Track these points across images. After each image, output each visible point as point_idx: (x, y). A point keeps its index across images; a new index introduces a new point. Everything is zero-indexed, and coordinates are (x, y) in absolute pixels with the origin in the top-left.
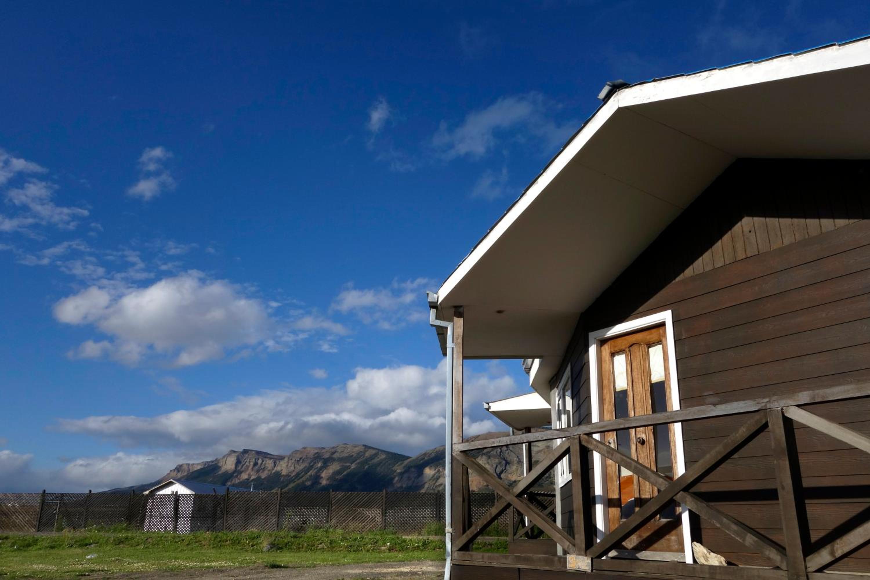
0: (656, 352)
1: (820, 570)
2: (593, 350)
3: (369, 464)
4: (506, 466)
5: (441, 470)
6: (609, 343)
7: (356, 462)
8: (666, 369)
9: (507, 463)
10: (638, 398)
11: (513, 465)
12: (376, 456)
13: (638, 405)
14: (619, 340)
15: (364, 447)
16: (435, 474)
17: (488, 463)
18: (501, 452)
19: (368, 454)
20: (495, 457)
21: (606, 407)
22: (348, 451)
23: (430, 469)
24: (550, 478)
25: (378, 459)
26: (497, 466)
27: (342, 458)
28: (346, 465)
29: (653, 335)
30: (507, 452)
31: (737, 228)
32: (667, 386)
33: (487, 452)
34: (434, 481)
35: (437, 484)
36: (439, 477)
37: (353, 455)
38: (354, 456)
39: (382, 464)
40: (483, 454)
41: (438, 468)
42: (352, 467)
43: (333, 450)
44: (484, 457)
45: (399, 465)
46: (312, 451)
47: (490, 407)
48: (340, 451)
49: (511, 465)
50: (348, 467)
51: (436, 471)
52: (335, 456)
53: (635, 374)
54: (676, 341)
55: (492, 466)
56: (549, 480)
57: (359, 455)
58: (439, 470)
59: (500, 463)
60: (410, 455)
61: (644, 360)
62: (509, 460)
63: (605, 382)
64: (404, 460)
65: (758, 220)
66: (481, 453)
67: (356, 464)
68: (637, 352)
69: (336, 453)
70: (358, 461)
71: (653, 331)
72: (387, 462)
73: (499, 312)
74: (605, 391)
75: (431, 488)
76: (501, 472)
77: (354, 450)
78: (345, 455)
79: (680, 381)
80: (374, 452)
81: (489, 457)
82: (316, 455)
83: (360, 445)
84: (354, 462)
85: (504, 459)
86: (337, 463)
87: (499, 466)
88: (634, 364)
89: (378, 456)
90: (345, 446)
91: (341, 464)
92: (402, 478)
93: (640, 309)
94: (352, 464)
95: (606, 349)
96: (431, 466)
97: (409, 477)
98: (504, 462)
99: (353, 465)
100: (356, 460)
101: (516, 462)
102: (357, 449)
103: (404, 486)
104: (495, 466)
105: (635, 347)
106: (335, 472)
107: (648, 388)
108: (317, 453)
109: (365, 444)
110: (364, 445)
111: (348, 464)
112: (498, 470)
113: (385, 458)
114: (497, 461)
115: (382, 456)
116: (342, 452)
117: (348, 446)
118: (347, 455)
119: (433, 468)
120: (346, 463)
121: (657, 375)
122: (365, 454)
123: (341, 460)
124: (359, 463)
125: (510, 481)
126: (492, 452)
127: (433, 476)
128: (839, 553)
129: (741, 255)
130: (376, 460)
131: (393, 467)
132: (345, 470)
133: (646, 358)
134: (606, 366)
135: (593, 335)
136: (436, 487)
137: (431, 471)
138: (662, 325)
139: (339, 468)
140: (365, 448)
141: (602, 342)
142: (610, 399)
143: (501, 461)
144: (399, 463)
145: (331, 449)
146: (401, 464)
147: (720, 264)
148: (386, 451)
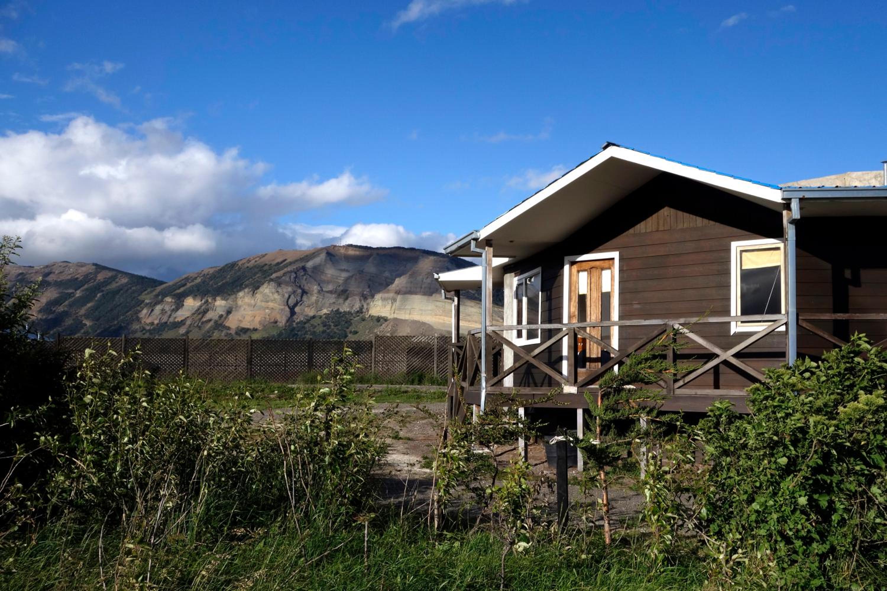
0: (606, 274)
1: (679, 388)
2: (566, 268)
3: (103, 291)
4: (302, 297)
5: (210, 300)
6: (577, 264)
7: (82, 289)
8: (612, 285)
9: (304, 292)
10: (593, 300)
11: (312, 295)
12: (114, 280)
13: (592, 305)
14: (584, 264)
15: (94, 267)
16: (201, 306)
17: (278, 292)
18: (296, 278)
19: (101, 277)
20: (287, 284)
21: (572, 303)
22: (70, 272)
23: (194, 298)
24: (362, 313)
25: (117, 285)
26: (289, 296)
27: (61, 281)
28: (66, 291)
29: (606, 264)
30: (305, 277)
31: (662, 211)
32: (611, 295)
33: (277, 277)
34: (200, 316)
35: (204, 319)
36: (208, 310)
37: (77, 278)
38: (79, 280)
39: (122, 292)
40: (272, 280)
41: (206, 298)
42: (77, 295)
43: (47, 271)
44: (273, 284)
45: (148, 294)
46: (14, 271)
47: (439, 277)
48: (57, 272)
49: (309, 295)
50: (70, 295)
51: (203, 302)
52: (50, 278)
53: (592, 285)
54: (621, 271)
55: (283, 295)
56: (361, 315)
57: (87, 279)
58: (207, 301)
59: (294, 292)
60: (165, 280)
61: (599, 278)
62: (306, 288)
63: (573, 288)
64: (156, 286)
65: (673, 211)
66: (268, 279)
67: (83, 291)
68: (595, 272)
69: (51, 276)
70: (86, 286)
71: (606, 261)
72: (131, 288)
73: (511, 242)
74: (572, 294)
75: (195, 325)
76: (296, 305)
77: (80, 271)
78: (65, 277)
79: (620, 294)
80: (110, 274)
81: (279, 284)
82: (19, 277)
83: (89, 264)
84: (79, 288)
85: (300, 287)
86: (52, 289)
87: (292, 296)
88: (593, 280)
89: (117, 280)
90: (65, 264)
91: (60, 290)
92: (152, 310)
93: (600, 248)
94: (76, 290)
95: (575, 268)
96: (196, 296)
97: (163, 310)
98: (299, 291)
99: (78, 292)
100: (84, 285)
101: (316, 291)
102: (84, 269)
103: (156, 322)
104: (287, 296)
105: (594, 270)
106: (50, 301)
107: (600, 295)
108: (22, 274)
109: (95, 262)
110: (95, 265)
111: (70, 291)
112: (292, 302)
113: (126, 284)
114: (290, 289)
115: (123, 280)
116: (61, 273)
117: (70, 265)
118: (69, 277)
119: (199, 298)
120: (67, 288)
121: (606, 288)
122: (96, 277)
123: (58, 284)
124: (87, 290)
125: (306, 316)
126: (283, 278)
127: (199, 309)
128: (686, 382)
129: (661, 228)
130: (114, 286)
131: (139, 295)
132: (66, 299)
133: (600, 277)
134: (574, 278)
135: (567, 259)
136: (203, 323)
137: (196, 302)
138: (613, 259)
139: (58, 295)
140: (96, 269)
141: (573, 263)
142: (575, 299)
143: (295, 289)
144: (149, 290)
145: (44, 268)
146: (151, 292)
147: (650, 230)
148: (129, 274)
